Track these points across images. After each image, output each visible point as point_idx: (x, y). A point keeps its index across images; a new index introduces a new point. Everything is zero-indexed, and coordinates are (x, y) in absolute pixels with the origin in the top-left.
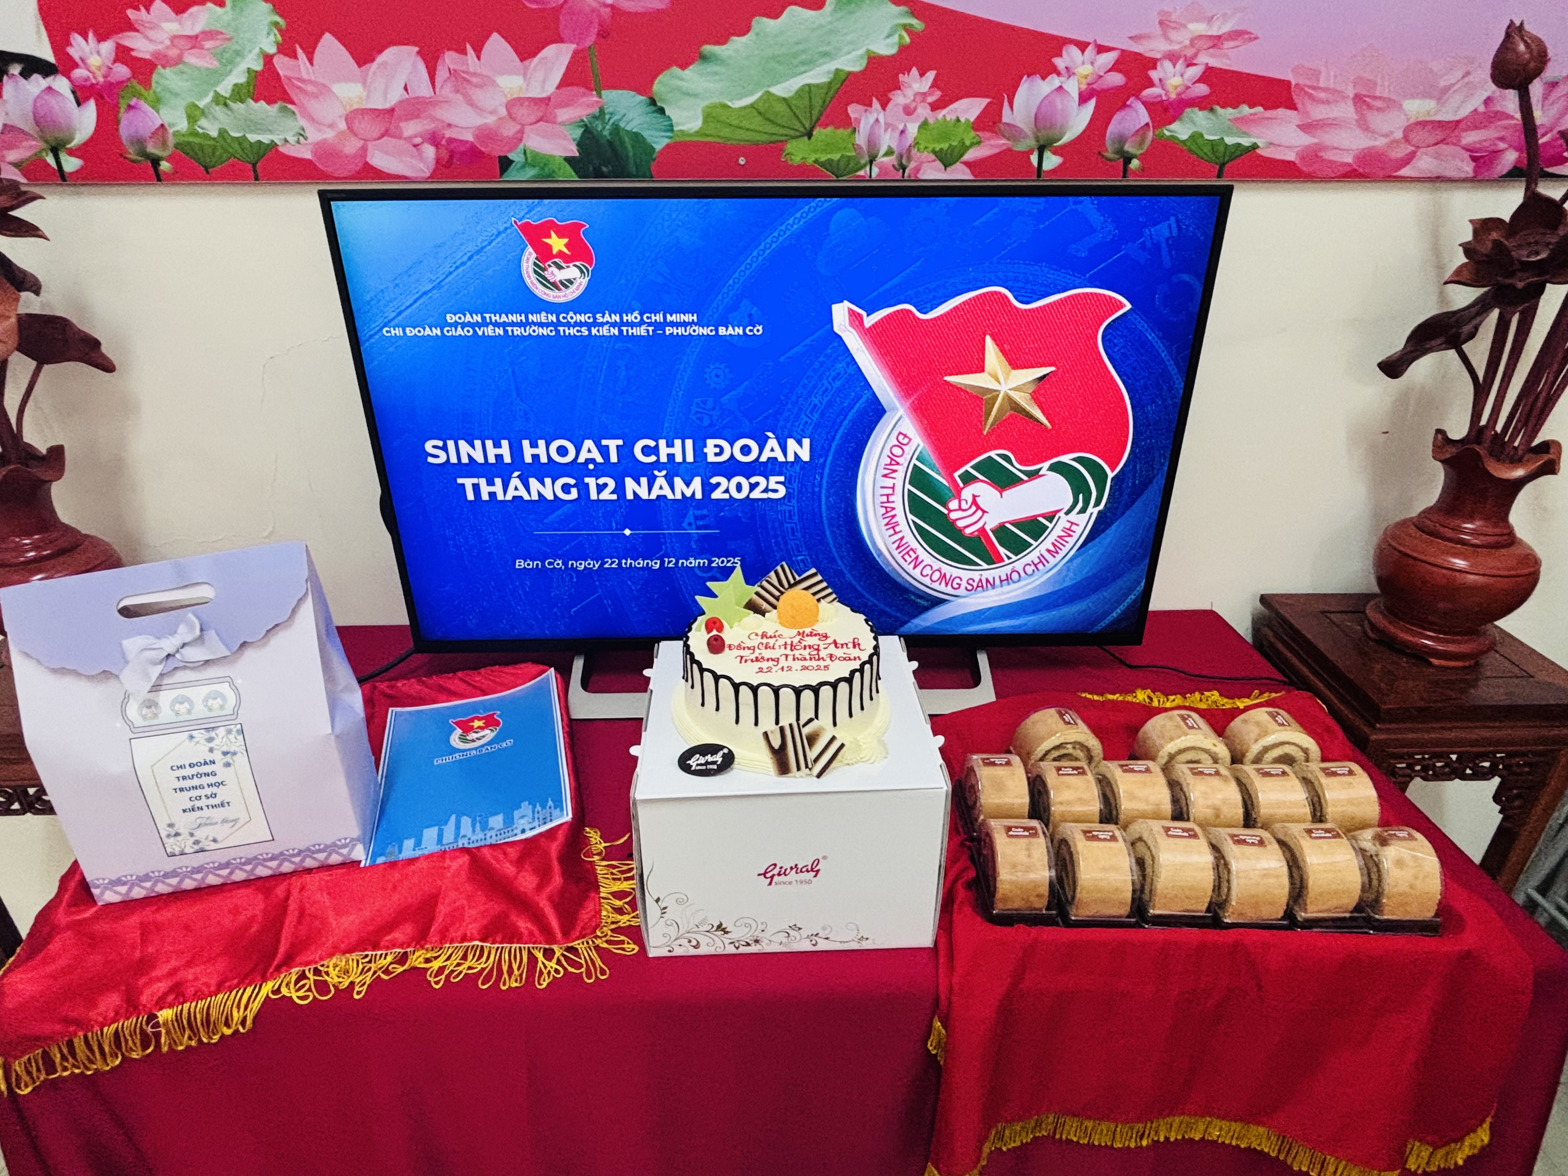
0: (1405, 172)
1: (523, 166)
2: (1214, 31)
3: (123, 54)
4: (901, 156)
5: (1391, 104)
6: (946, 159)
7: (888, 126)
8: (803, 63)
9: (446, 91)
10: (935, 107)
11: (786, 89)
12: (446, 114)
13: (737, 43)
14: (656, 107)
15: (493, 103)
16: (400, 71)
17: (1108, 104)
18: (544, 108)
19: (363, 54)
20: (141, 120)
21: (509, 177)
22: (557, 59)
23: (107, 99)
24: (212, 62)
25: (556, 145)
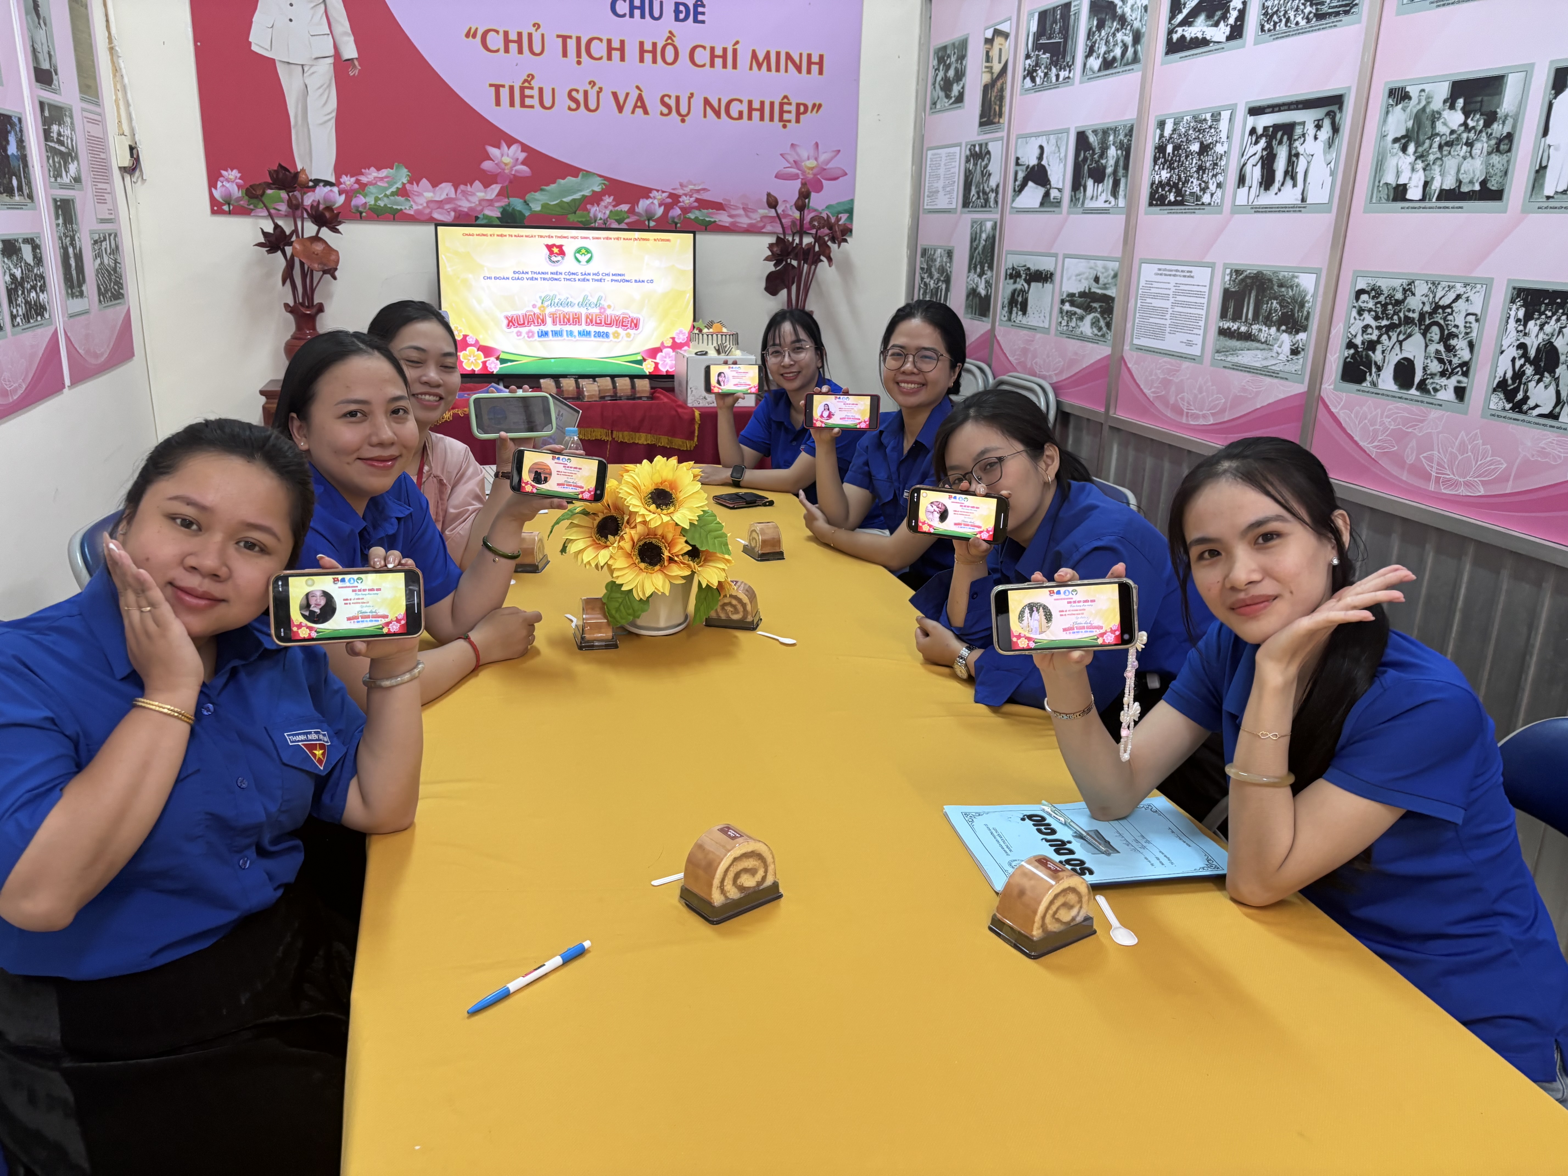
0: (764, 230)
1: (483, 219)
2: (697, 188)
3: (358, 182)
4: (604, 220)
5: (754, 211)
6: (619, 222)
7: (600, 211)
8: (572, 192)
9: (459, 196)
10: (614, 206)
11: (567, 199)
12: (459, 203)
13: (553, 186)
14: (526, 203)
15: (475, 200)
16: (446, 190)
17: (668, 207)
18: (490, 202)
19: (435, 184)
20: (359, 201)
21: (478, 222)
22: (495, 189)
23: (349, 194)
24: (386, 185)
25: (494, 213)
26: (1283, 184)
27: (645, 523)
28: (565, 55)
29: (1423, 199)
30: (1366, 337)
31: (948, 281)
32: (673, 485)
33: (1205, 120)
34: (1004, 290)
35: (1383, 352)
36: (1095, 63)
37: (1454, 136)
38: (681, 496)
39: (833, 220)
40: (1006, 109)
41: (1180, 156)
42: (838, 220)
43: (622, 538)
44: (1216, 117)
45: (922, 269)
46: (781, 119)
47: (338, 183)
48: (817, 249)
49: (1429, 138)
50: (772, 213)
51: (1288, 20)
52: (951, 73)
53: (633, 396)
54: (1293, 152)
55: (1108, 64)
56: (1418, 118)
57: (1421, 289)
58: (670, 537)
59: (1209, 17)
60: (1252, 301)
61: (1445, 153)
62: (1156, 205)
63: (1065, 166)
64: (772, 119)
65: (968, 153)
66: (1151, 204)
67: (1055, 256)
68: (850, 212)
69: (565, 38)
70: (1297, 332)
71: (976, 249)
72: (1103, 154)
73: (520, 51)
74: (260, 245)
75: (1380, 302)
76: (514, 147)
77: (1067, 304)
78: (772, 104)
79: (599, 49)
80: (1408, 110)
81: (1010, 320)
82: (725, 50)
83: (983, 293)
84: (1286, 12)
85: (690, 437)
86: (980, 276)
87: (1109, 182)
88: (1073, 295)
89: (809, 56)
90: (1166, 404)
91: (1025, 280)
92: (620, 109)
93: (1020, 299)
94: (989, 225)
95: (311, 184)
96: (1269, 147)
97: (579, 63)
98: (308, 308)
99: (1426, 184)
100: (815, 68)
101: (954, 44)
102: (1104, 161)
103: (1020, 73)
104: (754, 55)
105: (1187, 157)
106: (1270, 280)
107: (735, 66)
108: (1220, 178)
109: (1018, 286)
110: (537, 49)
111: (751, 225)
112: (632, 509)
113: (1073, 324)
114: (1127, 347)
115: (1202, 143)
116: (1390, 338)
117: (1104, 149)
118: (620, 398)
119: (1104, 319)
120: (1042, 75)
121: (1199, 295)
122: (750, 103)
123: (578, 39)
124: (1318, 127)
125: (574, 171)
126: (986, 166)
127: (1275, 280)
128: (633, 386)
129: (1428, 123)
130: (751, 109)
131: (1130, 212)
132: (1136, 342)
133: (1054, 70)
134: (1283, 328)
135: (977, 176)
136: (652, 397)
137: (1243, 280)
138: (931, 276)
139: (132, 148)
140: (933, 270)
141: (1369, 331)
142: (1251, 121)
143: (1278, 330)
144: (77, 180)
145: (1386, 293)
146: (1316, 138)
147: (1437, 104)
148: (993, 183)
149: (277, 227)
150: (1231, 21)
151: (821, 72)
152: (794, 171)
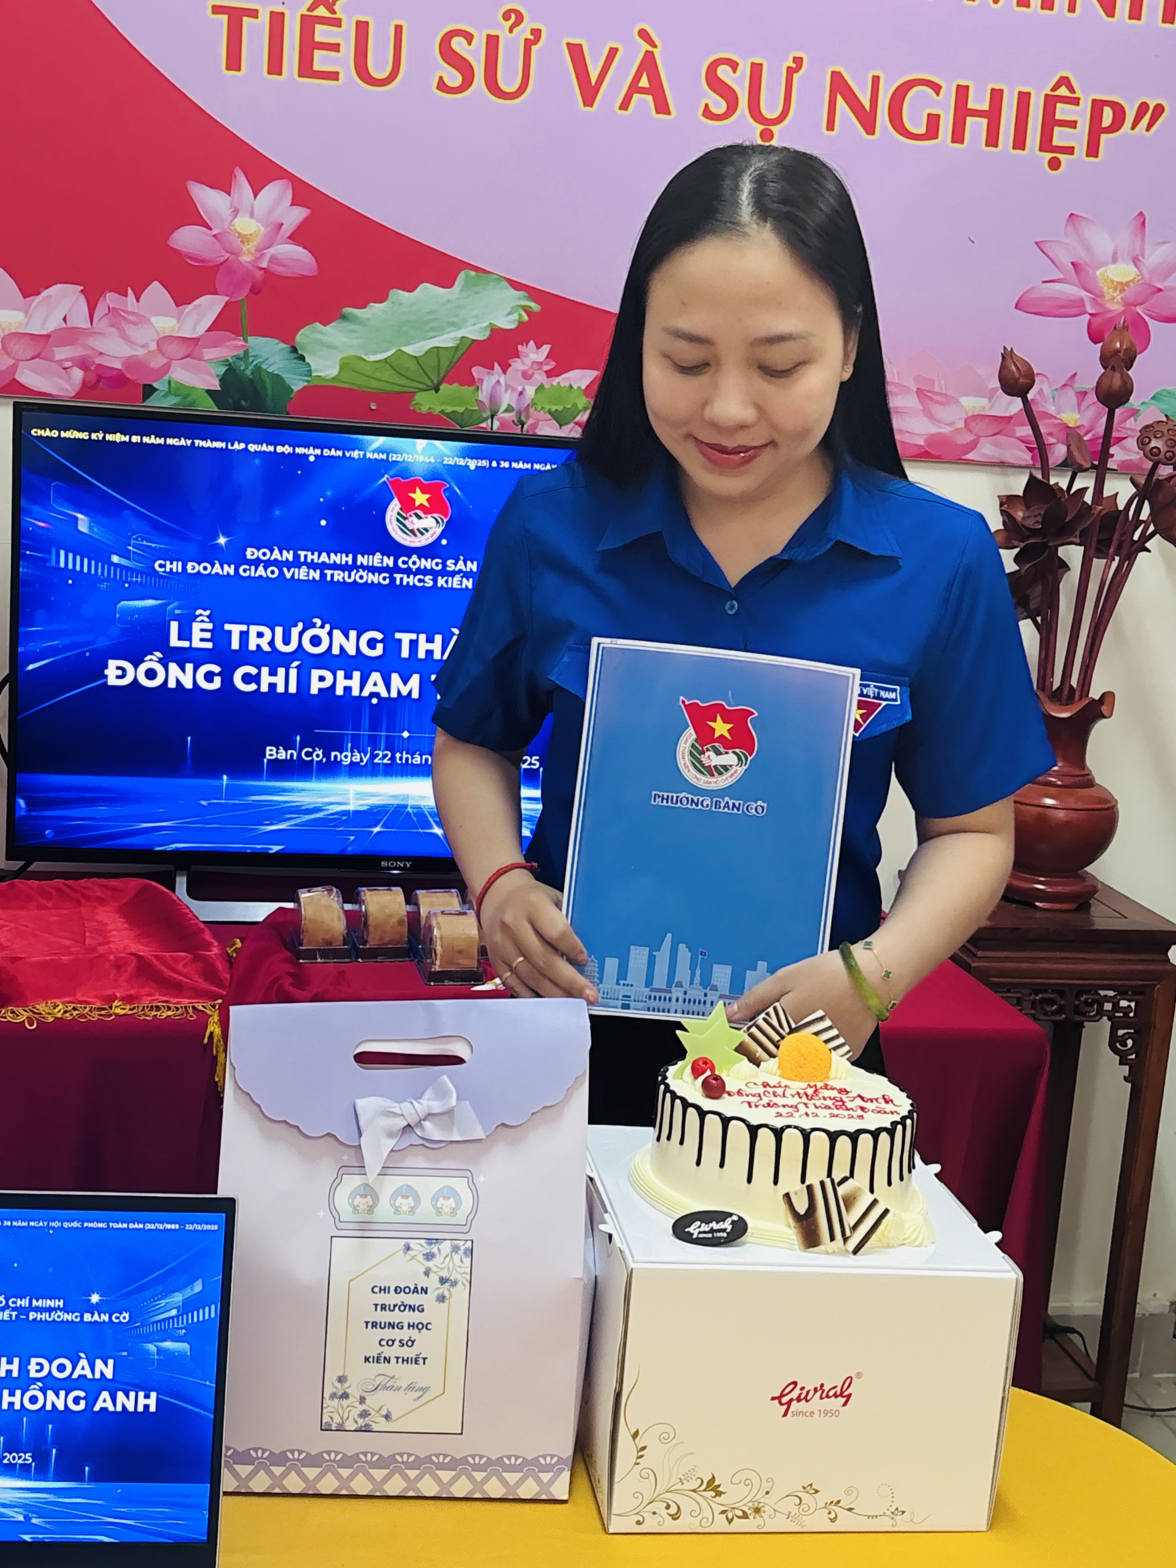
1: (165, 396)
4: (519, 413)
6: (560, 419)
7: (508, 387)
8: (433, 329)
9: (103, 324)
10: (550, 374)
11: (416, 349)
12: (100, 344)
13: (375, 308)
14: (297, 355)
15: (145, 338)
16: (62, 305)
18: (191, 347)
19: (29, 284)
22: (209, 307)
46: (1046, 144)
50: (1014, 407)
64: (1020, 142)
76: (273, 190)
78: (1024, 99)
92: (589, 93)
122: (962, 92)
125: (444, 268)
130: (962, 112)
151: (1167, 15)
152: (1072, 290)
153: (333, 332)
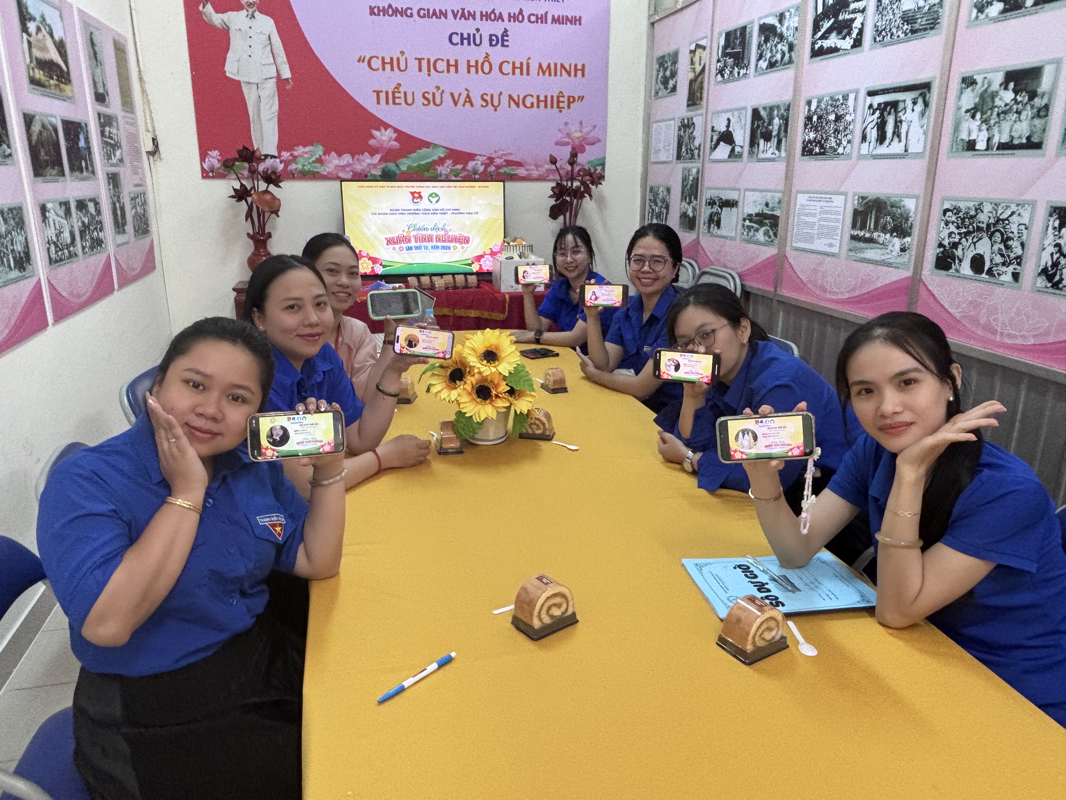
2: (505, 153)
3: (291, 155)
5: (541, 166)
6: (456, 176)
7: (444, 169)
8: (426, 158)
9: (355, 162)
10: (453, 166)
11: (424, 162)
12: (355, 166)
13: (413, 154)
14: (397, 166)
15: (365, 164)
16: (347, 159)
17: (487, 166)
18: (375, 166)
19: (340, 155)
20: (293, 167)
21: (368, 178)
22: (378, 157)
23: (287, 163)
24: (309, 156)
25: (377, 172)
26: (892, 140)
27: (480, 373)
28: (420, 70)
29: (987, 149)
30: (951, 240)
31: (667, 207)
32: (497, 347)
33: (838, 99)
34: (705, 213)
35: (963, 249)
36: (763, 64)
37: (1008, 107)
38: (503, 355)
39: (592, 170)
40: (705, 95)
41: (822, 123)
42: (596, 170)
43: (465, 383)
44: (846, 98)
45: (650, 200)
46: (558, 107)
47: (279, 157)
48: (582, 189)
49: (990, 109)
50: (553, 167)
51: (892, 34)
52: (668, 73)
53: (466, 287)
54: (898, 119)
55: (772, 65)
56: (982, 96)
57: (987, 208)
58: (496, 381)
59: (839, 33)
60: (873, 217)
61: (1002, 118)
62: (807, 155)
63: (745, 132)
64: (552, 107)
65: (680, 124)
66: (803, 155)
67: (739, 190)
68: (603, 165)
69: (420, 60)
70: (904, 237)
71: (685, 187)
72: (770, 123)
73: (392, 69)
74: (232, 197)
75: (960, 217)
76: (389, 130)
77: (747, 221)
78: (552, 97)
79: (441, 66)
80: (976, 91)
81: (709, 232)
82: (522, 64)
83: (691, 215)
84: (890, 30)
85: (503, 312)
86: (689, 204)
87: (774, 141)
88: (751, 215)
89: (576, 66)
90: (815, 285)
91: (719, 206)
92: (456, 103)
93: (716, 218)
94: (694, 171)
95: (263, 157)
96: (882, 116)
97: (429, 75)
98: (261, 235)
99: (989, 140)
100: (579, 73)
101: (669, 54)
102: (770, 127)
103: (714, 71)
104: (540, 66)
105: (826, 124)
106: (885, 203)
107: (528, 74)
108: (849, 137)
109: (714, 210)
110: (403, 67)
111: (540, 175)
112: (472, 364)
113: (751, 234)
114: (788, 248)
115: (836, 114)
116: (967, 240)
117: (771, 119)
118: (458, 288)
119: (772, 230)
120: (729, 72)
121: (837, 213)
122: (538, 97)
123: (429, 60)
124: (915, 103)
125: (427, 144)
126: (692, 132)
127: (888, 203)
128: (466, 280)
129: (989, 100)
130: (539, 101)
131: (789, 160)
132: (794, 245)
133: (736, 69)
134: (895, 234)
135: (686, 139)
136: (478, 287)
137: (866, 203)
138: (656, 204)
139: (154, 140)
140: (658, 201)
141: (953, 235)
142: (869, 100)
143: (891, 235)
144: (121, 160)
145: (964, 211)
146: (913, 110)
147: (995, 86)
148: (697, 143)
149: (242, 185)
150: (854, 35)
151: (583, 75)
152: (567, 140)
153: (404, 160)
